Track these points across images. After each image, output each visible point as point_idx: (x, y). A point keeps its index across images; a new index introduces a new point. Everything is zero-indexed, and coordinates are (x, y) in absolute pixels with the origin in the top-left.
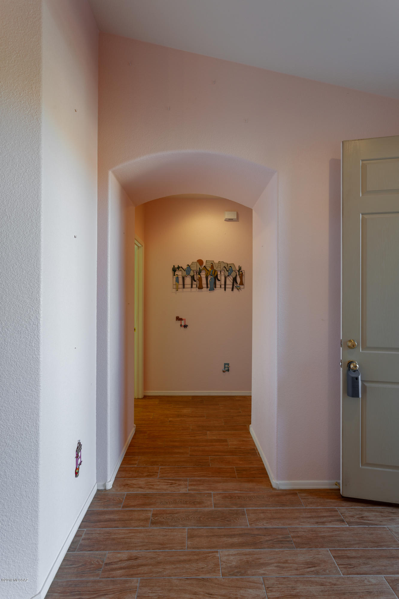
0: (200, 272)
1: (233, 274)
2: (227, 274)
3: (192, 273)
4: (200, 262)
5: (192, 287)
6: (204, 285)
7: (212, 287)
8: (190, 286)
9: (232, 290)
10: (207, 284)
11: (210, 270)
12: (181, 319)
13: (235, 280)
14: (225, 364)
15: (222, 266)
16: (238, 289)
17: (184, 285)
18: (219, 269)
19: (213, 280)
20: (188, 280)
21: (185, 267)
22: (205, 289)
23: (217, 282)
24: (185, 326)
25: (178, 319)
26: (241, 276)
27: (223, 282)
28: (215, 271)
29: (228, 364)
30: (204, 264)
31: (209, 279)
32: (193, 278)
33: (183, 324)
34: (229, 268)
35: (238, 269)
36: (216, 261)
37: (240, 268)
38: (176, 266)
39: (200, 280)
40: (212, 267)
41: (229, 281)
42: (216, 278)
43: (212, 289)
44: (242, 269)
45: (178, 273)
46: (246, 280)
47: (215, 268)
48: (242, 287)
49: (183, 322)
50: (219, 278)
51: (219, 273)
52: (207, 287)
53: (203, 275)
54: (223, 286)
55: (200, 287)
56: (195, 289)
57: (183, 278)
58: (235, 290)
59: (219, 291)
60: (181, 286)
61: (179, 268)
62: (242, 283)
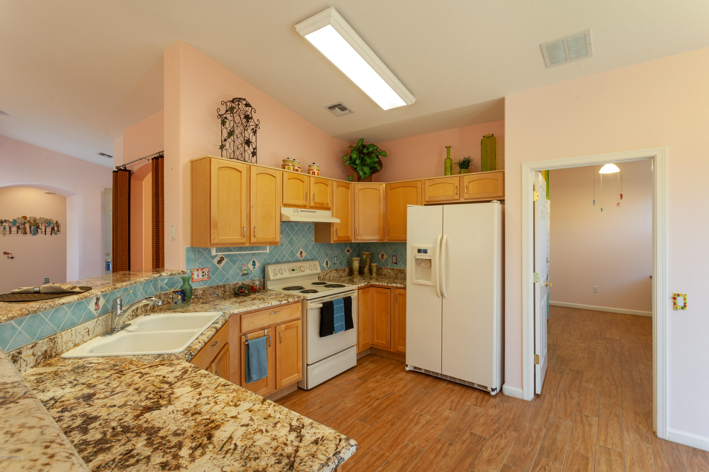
0: (24, 224)
1: (52, 225)
2: (47, 225)
3: (17, 225)
4: (25, 218)
5: (18, 233)
6: (28, 232)
7: (35, 232)
8: (16, 233)
9: (51, 234)
10: (31, 231)
11: (33, 222)
12: (8, 254)
13: (53, 229)
14: (46, 279)
15: (43, 220)
16: (56, 234)
17: (10, 232)
18: (40, 222)
19: (36, 229)
20: (14, 229)
21: (11, 221)
22: (29, 234)
23: (39, 230)
24: (12, 258)
25: (5, 253)
26: (58, 226)
27: (44, 230)
28: (37, 223)
29: (48, 279)
30: (28, 219)
31: (32, 228)
32: (18, 228)
33: (10, 257)
34: (48, 222)
35: (55, 222)
36: (38, 217)
37: (57, 222)
38: (3, 220)
39: (25, 228)
40: (35, 221)
41: (49, 230)
42: (38, 227)
43: (34, 234)
44: (59, 222)
45: (6, 224)
46: (61, 228)
47: (37, 222)
48: (58, 233)
49: (10, 255)
50: (40, 227)
51: (40, 225)
52: (31, 233)
53: (27, 226)
54: (44, 232)
55: (25, 233)
56: (20, 235)
57: (10, 228)
58: (53, 235)
59: (40, 236)
60: (8, 233)
61: (6, 221)
62: (58, 230)
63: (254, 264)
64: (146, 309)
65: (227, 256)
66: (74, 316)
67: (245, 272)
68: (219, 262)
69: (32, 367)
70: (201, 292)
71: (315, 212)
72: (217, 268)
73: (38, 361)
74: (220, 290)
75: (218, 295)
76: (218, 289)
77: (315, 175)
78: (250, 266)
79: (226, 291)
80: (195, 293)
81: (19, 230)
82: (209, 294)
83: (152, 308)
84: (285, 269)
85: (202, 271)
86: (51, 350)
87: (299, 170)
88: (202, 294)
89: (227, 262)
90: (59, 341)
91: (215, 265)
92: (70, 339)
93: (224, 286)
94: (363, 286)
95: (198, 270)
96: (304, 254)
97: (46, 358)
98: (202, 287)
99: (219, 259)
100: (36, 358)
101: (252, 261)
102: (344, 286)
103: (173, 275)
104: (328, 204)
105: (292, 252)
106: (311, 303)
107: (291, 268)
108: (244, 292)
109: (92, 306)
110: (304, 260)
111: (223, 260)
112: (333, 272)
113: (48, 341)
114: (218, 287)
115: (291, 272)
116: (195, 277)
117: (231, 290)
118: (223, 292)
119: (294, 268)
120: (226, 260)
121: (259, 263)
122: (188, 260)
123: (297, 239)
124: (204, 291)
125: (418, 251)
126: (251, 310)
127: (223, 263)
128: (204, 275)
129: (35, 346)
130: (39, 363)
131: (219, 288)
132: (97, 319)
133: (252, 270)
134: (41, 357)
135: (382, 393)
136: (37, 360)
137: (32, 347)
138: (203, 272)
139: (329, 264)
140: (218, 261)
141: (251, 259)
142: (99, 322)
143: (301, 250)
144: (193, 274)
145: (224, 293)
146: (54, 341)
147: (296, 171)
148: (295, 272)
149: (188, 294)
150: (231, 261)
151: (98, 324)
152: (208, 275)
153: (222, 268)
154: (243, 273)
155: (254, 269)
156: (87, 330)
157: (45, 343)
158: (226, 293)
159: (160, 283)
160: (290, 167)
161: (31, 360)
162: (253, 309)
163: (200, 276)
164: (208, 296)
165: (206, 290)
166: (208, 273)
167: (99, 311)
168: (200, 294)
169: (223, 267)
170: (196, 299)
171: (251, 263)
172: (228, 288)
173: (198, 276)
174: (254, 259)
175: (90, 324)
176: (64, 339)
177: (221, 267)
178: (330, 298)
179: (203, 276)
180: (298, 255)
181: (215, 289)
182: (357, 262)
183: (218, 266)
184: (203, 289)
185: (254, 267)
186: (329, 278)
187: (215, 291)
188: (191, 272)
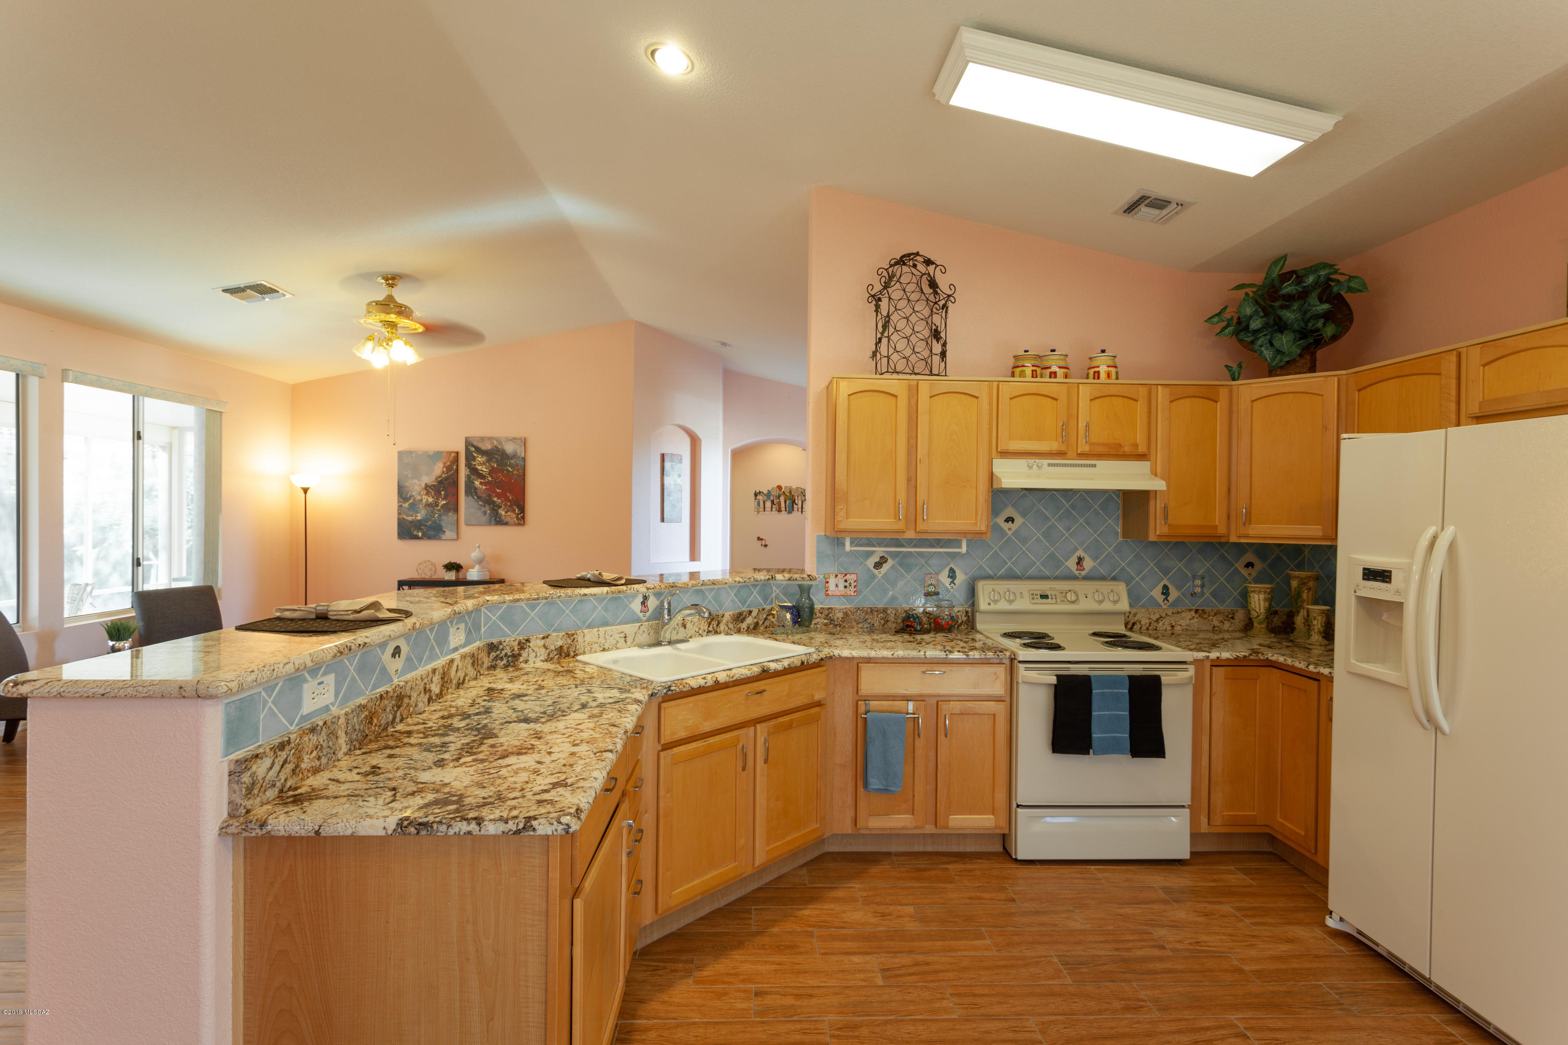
0: (779, 497)
3: (772, 498)
4: (780, 487)
5: (772, 510)
6: (783, 509)
7: (791, 509)
8: (770, 509)
10: (786, 508)
11: (788, 495)
12: (762, 539)
15: (800, 491)
17: (764, 508)
18: (796, 494)
19: (791, 504)
20: (768, 504)
21: (765, 492)
22: (783, 512)
23: (795, 506)
24: (766, 546)
25: (759, 539)
27: (800, 506)
28: (793, 496)
30: (783, 490)
31: (787, 503)
32: (773, 502)
33: (763, 544)
36: (794, 487)
38: (758, 491)
39: (779, 503)
40: (790, 492)
42: (794, 502)
43: (790, 512)
45: (759, 497)
49: (763, 541)
50: (796, 502)
51: (796, 498)
52: (786, 511)
53: (782, 499)
54: (800, 510)
55: (779, 511)
56: (775, 512)
57: (764, 502)
59: (796, 514)
60: (762, 509)
61: (760, 492)
63: (952, 575)
64: (738, 626)
65: (894, 555)
66: (606, 613)
67: (932, 589)
68: (878, 565)
69: (543, 661)
70: (840, 615)
71: (1094, 466)
72: (873, 577)
73: (551, 656)
74: (878, 617)
75: (873, 625)
76: (873, 614)
77: (1099, 378)
78: (944, 578)
79: (888, 621)
80: (831, 615)
81: (774, 506)
82: (855, 621)
83: (751, 627)
84: (1021, 593)
85: (845, 578)
86: (568, 648)
87: (1058, 374)
88: (842, 618)
89: (893, 567)
90: (580, 639)
91: (869, 570)
92: (595, 640)
93: (885, 610)
94: (1228, 659)
95: (836, 576)
96: (1088, 564)
97: (561, 655)
98: (844, 607)
99: (878, 560)
100: (547, 651)
101: (948, 569)
102: (1158, 648)
103: (793, 580)
104: (1136, 446)
105: (1052, 556)
106: (1027, 669)
107: (1039, 593)
108: (913, 627)
109: (636, 605)
110: (1085, 578)
111: (886, 562)
112: (1184, 614)
113: (564, 636)
114: (872, 610)
115: (1035, 601)
116: (832, 586)
117: (899, 621)
118: (883, 622)
119: (1049, 593)
120: (890, 562)
121: (966, 574)
122: (820, 557)
123: (1068, 529)
124: (846, 614)
125: (1364, 574)
126: (877, 656)
127: (886, 567)
128: (848, 585)
129: (547, 637)
130: (551, 659)
131: (875, 614)
132: (640, 624)
133: (949, 587)
134: (555, 653)
135: (1187, 942)
136: (549, 654)
137: (543, 638)
138: (846, 581)
139: (1174, 594)
140: (876, 563)
141: (947, 566)
142: (643, 628)
143: (1080, 553)
144: (827, 582)
145: (884, 624)
146: (572, 638)
147: (1050, 377)
148: (1049, 601)
149: (805, 614)
150: (901, 564)
151: (641, 631)
152: (855, 587)
153: (882, 577)
154: (926, 591)
155: (952, 585)
156: (623, 635)
157: (560, 637)
158: (889, 624)
159: (775, 591)
160: (1023, 371)
161: (543, 654)
162: (880, 656)
163: (841, 587)
164: (854, 624)
165: (850, 612)
166: (855, 584)
167: (648, 614)
168: (838, 619)
169: (885, 574)
170: (832, 626)
171: (946, 572)
172: (893, 615)
173: (837, 586)
174: (952, 565)
175: (630, 629)
176: (587, 639)
177: (880, 575)
178: (1090, 669)
179: (846, 587)
180: (1071, 564)
181: (867, 613)
182: (1262, 596)
183: (876, 572)
184: (845, 611)
185: (952, 582)
186: (1169, 628)
187: (866, 617)
188: (826, 579)
